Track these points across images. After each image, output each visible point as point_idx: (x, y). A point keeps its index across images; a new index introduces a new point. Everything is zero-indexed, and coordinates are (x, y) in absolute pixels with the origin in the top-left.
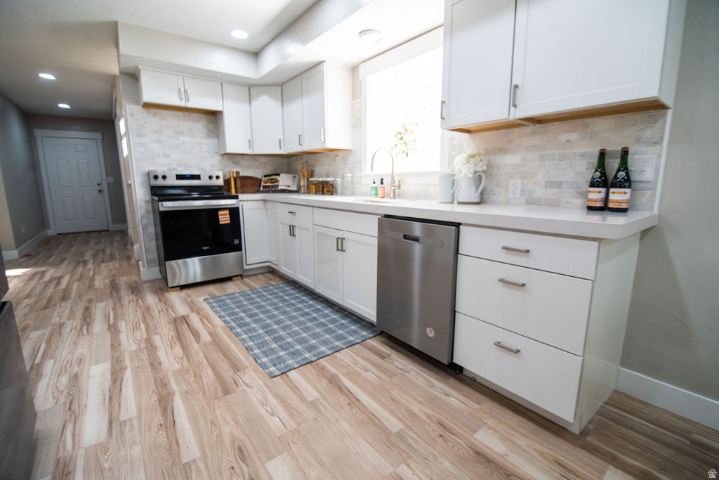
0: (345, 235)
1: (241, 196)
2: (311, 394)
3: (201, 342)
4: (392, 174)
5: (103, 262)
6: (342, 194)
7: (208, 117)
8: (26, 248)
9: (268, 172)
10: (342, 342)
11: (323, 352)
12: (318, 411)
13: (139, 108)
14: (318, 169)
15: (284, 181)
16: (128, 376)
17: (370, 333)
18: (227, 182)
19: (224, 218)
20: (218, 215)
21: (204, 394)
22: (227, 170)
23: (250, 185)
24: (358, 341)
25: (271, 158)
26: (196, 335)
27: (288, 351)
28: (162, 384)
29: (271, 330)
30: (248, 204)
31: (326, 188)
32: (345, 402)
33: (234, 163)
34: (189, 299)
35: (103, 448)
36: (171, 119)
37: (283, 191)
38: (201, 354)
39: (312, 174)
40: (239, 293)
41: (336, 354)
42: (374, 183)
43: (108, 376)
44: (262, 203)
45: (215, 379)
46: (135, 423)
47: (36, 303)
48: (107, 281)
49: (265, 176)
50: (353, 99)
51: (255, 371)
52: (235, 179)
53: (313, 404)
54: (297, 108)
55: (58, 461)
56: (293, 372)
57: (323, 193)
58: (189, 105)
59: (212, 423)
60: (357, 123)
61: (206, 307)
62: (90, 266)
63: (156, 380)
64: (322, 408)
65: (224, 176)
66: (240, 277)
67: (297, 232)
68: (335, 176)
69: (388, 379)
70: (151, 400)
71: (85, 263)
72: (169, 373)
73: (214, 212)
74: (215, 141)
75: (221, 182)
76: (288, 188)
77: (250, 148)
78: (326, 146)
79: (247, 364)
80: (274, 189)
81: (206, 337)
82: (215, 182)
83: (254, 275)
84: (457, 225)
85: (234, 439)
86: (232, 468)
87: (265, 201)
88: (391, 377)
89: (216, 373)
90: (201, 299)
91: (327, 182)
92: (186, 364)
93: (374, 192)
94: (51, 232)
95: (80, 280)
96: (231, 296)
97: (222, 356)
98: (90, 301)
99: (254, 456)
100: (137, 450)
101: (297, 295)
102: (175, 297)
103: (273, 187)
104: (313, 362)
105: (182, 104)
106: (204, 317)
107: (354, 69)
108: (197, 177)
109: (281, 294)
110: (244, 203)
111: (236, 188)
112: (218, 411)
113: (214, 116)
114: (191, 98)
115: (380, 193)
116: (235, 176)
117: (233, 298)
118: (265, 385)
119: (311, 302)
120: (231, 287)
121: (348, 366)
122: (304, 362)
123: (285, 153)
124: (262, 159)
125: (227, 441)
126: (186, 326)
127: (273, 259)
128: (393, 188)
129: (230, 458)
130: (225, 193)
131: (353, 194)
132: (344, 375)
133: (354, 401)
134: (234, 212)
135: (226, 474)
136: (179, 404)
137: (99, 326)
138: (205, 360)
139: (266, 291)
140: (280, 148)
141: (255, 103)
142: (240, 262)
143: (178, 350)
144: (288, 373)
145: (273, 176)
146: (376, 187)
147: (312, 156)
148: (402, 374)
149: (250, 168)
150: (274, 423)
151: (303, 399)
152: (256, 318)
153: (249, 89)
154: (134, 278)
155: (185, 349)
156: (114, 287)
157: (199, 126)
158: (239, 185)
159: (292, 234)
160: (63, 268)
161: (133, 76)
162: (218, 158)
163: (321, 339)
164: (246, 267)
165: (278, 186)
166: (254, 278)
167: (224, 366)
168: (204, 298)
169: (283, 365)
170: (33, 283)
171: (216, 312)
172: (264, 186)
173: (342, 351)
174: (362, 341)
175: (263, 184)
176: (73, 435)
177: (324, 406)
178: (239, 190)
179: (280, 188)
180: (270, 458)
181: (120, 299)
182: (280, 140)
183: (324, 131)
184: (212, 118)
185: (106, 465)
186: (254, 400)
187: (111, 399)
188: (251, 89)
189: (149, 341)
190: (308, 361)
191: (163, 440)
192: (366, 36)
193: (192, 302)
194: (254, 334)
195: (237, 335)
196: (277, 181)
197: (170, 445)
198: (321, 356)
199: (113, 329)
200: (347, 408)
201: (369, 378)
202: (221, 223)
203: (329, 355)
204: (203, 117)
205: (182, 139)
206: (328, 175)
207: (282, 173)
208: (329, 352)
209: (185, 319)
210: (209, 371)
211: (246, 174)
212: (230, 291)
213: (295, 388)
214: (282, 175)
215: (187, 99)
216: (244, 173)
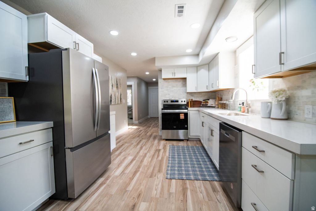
0: (214, 129)
1: (189, 109)
2: (173, 190)
3: (157, 159)
4: (247, 100)
5: (154, 127)
7: (183, 80)
8: (140, 121)
9: (205, 99)
10: (202, 177)
11: (191, 178)
12: (170, 197)
13: (162, 80)
15: (211, 102)
16: (134, 162)
17: (218, 179)
18: (188, 103)
19: (182, 117)
20: (180, 115)
21: (146, 174)
22: (189, 98)
23: (197, 104)
24: (209, 180)
25: (207, 93)
26: (158, 156)
27: (179, 172)
28: (139, 167)
29: (180, 163)
30: (192, 112)
31: (224, 106)
32: (182, 199)
33: (191, 95)
34: (165, 144)
35: (117, 177)
36: (171, 83)
37: (209, 107)
38: (154, 163)
39: (221, 100)
40: (182, 146)
41: (196, 181)
42: (240, 105)
43: (131, 160)
44: (198, 111)
45: (151, 172)
46: (126, 174)
47: (133, 136)
48: (151, 134)
49: (204, 100)
50: (235, 65)
51: (163, 174)
52: (191, 102)
53: (170, 194)
55: (108, 175)
56: (174, 180)
57: (223, 109)
58: (176, 77)
59: (140, 184)
60: (236, 76)
61: (168, 148)
62: (150, 128)
63: (139, 165)
64: (171, 197)
65: (187, 101)
66: (186, 140)
69: (207, 200)
70: (134, 170)
71: (150, 127)
72: (143, 165)
73: (178, 114)
74: (184, 88)
75: (185, 103)
76: (212, 106)
77: (196, 90)
78: (219, 88)
79: (163, 171)
80: (206, 106)
81: (160, 158)
82: (183, 103)
83: (193, 141)
84: (241, 131)
85: (141, 191)
86: (134, 198)
88: (209, 200)
89: (153, 170)
90: (169, 145)
92: (148, 164)
93: (239, 109)
94: (149, 117)
95: (145, 132)
96: (178, 147)
97: (159, 165)
98: (143, 139)
99: (141, 199)
100: (121, 181)
101: (202, 153)
102: (163, 142)
103: (206, 105)
104: (184, 180)
105: (173, 77)
106: (165, 151)
107: (235, 52)
108: (177, 101)
109: (196, 151)
110: (190, 112)
111: (191, 105)
112: (144, 181)
113: (185, 79)
114: (176, 75)
115: (242, 110)
116: (191, 100)
117: (179, 148)
118: (162, 180)
119: (205, 157)
120: (181, 144)
121: (196, 187)
122: (180, 178)
123: (209, 91)
124: (203, 93)
125: (139, 190)
126: (158, 153)
127: (200, 135)
128: (247, 108)
129: (135, 195)
132: (190, 190)
133: (185, 200)
134: (186, 115)
135: (132, 198)
136: (138, 174)
137: (139, 146)
138: (154, 165)
139: (191, 148)
140: (207, 89)
141: (199, 73)
142: (187, 134)
143: (150, 159)
144: (172, 180)
145: (206, 101)
146: (241, 107)
147: (222, 91)
148: (216, 202)
149: (198, 97)
150: (154, 192)
151: (169, 190)
152: (179, 157)
153: (197, 68)
154: (157, 134)
155: (152, 160)
156: (150, 136)
157: (180, 83)
158: (192, 104)
160: (145, 127)
161: (161, 71)
162: (186, 94)
163: (195, 173)
164: (189, 137)
165: (208, 104)
166: (192, 142)
167: (157, 169)
168: (170, 145)
169: (173, 176)
170: (136, 131)
171: (169, 151)
172: (203, 105)
173: (199, 181)
174: (211, 181)
175: (202, 104)
176: (115, 172)
177: (173, 196)
178: (192, 106)
179: (208, 105)
180: (144, 201)
181: (149, 140)
182: (207, 86)
183: (219, 82)
184: (185, 80)
185: (114, 181)
186: (155, 183)
187: (127, 166)
188: (197, 67)
189: (146, 154)
190: (182, 179)
191: (127, 182)
192: (228, 40)
193: (165, 146)
194: (174, 162)
195: (169, 160)
196: (208, 102)
197: (128, 184)
198: (189, 179)
199: (141, 148)
200: (180, 201)
201: (199, 196)
202: (181, 118)
203: (192, 180)
204: (181, 80)
205: (174, 88)
206: (227, 100)
207: (210, 99)
208: (193, 179)
209: (159, 150)
210: (152, 168)
211: (196, 100)
212: (179, 145)
213: (170, 185)
214: (210, 100)
215: (175, 75)
216: (194, 99)
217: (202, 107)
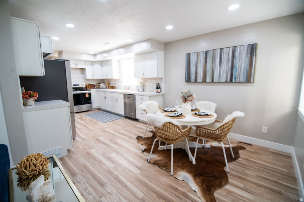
0: (118, 98)
1: (92, 90)
2: (111, 124)
3: (87, 120)
4: (128, 85)
6: (117, 89)
9: (97, 83)
10: (117, 119)
14: (111, 83)
15: (102, 85)
18: (86, 86)
19: (87, 95)
20: (85, 95)
22: (86, 83)
23: (93, 86)
24: (120, 119)
29: (102, 118)
31: (113, 87)
33: (88, 81)
34: (80, 115)
37: (102, 88)
38: (88, 122)
39: (110, 84)
40: (92, 113)
42: (124, 87)
44: (96, 92)
49: (97, 84)
50: (119, 67)
51: (100, 123)
52: (88, 85)
54: (105, 68)
57: (113, 89)
59: (95, 127)
60: (120, 73)
66: (91, 110)
67: (107, 98)
68: (116, 84)
69: (125, 122)
73: (84, 94)
74: (82, 75)
75: (85, 86)
77: (93, 77)
78: (113, 78)
79: (98, 122)
80: (99, 88)
82: (83, 86)
83: (95, 110)
84: (135, 95)
87: (97, 91)
91: (114, 86)
93: (124, 89)
105: (76, 67)
106: (86, 117)
107: (119, 61)
108: (79, 85)
110: (92, 92)
115: (126, 89)
118: (103, 124)
122: (110, 121)
123: (102, 79)
124: (95, 80)
127: (100, 106)
128: (128, 88)
130: (86, 89)
131: (120, 89)
132: (117, 122)
133: (119, 124)
134: (90, 94)
139: (99, 113)
140: (101, 77)
141: (94, 66)
142: (91, 107)
147: (109, 79)
149: (92, 82)
150: (105, 126)
153: (93, 63)
157: (79, 72)
158: (89, 87)
159: (105, 99)
162: (84, 80)
164: (93, 108)
167: (94, 122)
168: (83, 114)
169: (106, 122)
175: (96, 86)
179: (101, 87)
182: (101, 75)
194: (98, 119)
195: (95, 119)
196: (100, 85)
198: (113, 120)
200: (117, 125)
201: (122, 122)
202: (86, 97)
204: (80, 69)
205: (74, 75)
206: (114, 84)
209: (81, 118)
210: (91, 123)
212: (90, 113)
213: (108, 124)
214: (101, 84)
215: (77, 66)
216: (91, 84)
217: (96, 88)
